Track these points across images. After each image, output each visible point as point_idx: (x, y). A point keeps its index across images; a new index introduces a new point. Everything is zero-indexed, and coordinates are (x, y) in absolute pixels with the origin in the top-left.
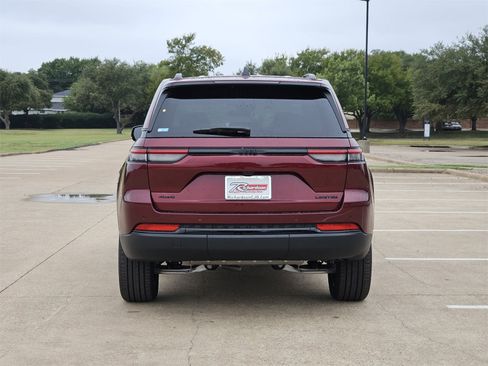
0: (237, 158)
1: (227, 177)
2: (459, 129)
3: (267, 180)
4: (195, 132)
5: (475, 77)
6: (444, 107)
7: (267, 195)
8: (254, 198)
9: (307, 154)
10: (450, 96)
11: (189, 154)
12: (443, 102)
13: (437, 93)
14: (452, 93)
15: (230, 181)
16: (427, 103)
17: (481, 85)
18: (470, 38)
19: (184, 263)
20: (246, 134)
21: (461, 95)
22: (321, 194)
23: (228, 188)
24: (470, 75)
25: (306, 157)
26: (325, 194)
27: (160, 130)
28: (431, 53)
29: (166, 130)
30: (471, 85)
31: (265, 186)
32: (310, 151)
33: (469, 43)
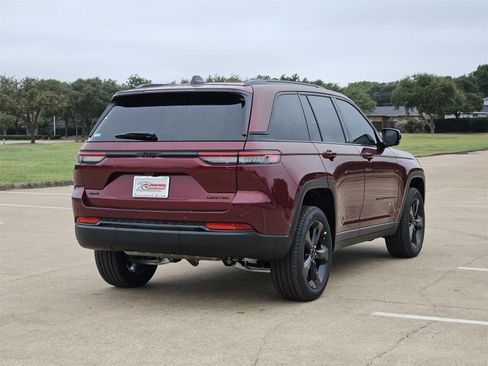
1: (135, 177)
3: (165, 180)
4: (117, 137)
7: (164, 194)
8: (154, 196)
9: (197, 156)
11: (107, 156)
15: (138, 181)
20: (153, 138)
22: (213, 195)
23: (136, 186)
25: (197, 160)
26: (216, 195)
27: (96, 135)
29: (99, 135)
31: (165, 185)
32: (200, 153)
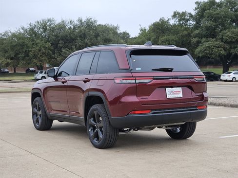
0: (171, 80)
1: (167, 89)
2: (8, 72)
3: (180, 89)
4: (152, 70)
5: (28, 47)
6: (13, 61)
7: (180, 95)
9: (193, 78)
10: (15, 56)
11: (154, 79)
12: (12, 59)
13: (9, 55)
14: (17, 54)
16: (4, 59)
17: (31, 51)
18: (23, 29)
19: (125, 129)
20: (171, 70)
21: (21, 56)
22: (197, 94)
24: (25, 46)
27: (137, 69)
28: (4, 36)
29: (140, 69)
30: (26, 51)
31: (180, 92)
33: (22, 31)
